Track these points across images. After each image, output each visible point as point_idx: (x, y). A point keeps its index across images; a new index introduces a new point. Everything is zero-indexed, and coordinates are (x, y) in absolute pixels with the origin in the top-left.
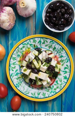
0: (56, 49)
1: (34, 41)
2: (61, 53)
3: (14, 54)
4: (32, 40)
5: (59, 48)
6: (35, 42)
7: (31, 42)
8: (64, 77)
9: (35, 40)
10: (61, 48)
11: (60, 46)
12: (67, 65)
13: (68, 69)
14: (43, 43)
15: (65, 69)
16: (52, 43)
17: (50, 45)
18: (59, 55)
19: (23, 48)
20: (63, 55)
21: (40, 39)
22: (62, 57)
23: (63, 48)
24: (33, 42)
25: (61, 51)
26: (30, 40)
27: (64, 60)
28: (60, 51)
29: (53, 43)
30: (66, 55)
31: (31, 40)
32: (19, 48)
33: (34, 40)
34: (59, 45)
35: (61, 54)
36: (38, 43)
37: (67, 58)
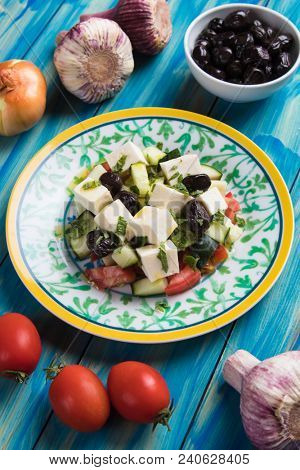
0: (238, 176)
1: (163, 128)
2: (253, 195)
3: (70, 146)
4: (156, 125)
5: (253, 175)
6: (166, 136)
7: (150, 129)
8: (240, 280)
9: (170, 129)
10: (258, 176)
11: (258, 167)
12: (264, 241)
13: (264, 252)
14: (195, 147)
15: (251, 253)
16: (232, 152)
17: (220, 160)
18: (245, 200)
19: (112, 141)
20: (258, 202)
21: (190, 130)
22: (254, 212)
23: (267, 179)
24: (159, 134)
25: (257, 188)
26: (150, 123)
27: (258, 221)
28: (252, 187)
29: (233, 155)
30: (273, 202)
31: (155, 121)
32: (98, 135)
33: (164, 124)
34: (254, 163)
35: (254, 198)
36: (178, 141)
37: (273, 214)
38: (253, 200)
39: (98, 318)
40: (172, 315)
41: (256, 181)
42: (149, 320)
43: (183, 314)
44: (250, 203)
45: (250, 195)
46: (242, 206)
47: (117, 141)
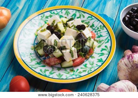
0: (94, 26)
5: (99, 25)
6: (68, 15)
7: (62, 13)
8: (99, 60)
9: (69, 12)
10: (101, 26)
11: (100, 23)
12: (106, 46)
13: (106, 50)
15: (101, 51)
16: (91, 19)
17: (87, 21)
18: (97, 34)
19: (49, 17)
20: (102, 34)
21: (76, 12)
22: (101, 37)
23: (104, 26)
24: (65, 14)
25: (101, 29)
26: (61, 11)
27: (103, 40)
29: (92, 19)
30: (107, 34)
31: (63, 10)
32: (44, 15)
33: (67, 11)
34: (99, 21)
35: (100, 33)
36: (72, 16)
37: (108, 37)
38: (100, 34)
39: (49, 76)
40: (76, 73)
41: (101, 27)
42: (68, 75)
43: (80, 72)
44: (99, 35)
45: (99, 32)
46: (97, 36)
47: (50, 17)
